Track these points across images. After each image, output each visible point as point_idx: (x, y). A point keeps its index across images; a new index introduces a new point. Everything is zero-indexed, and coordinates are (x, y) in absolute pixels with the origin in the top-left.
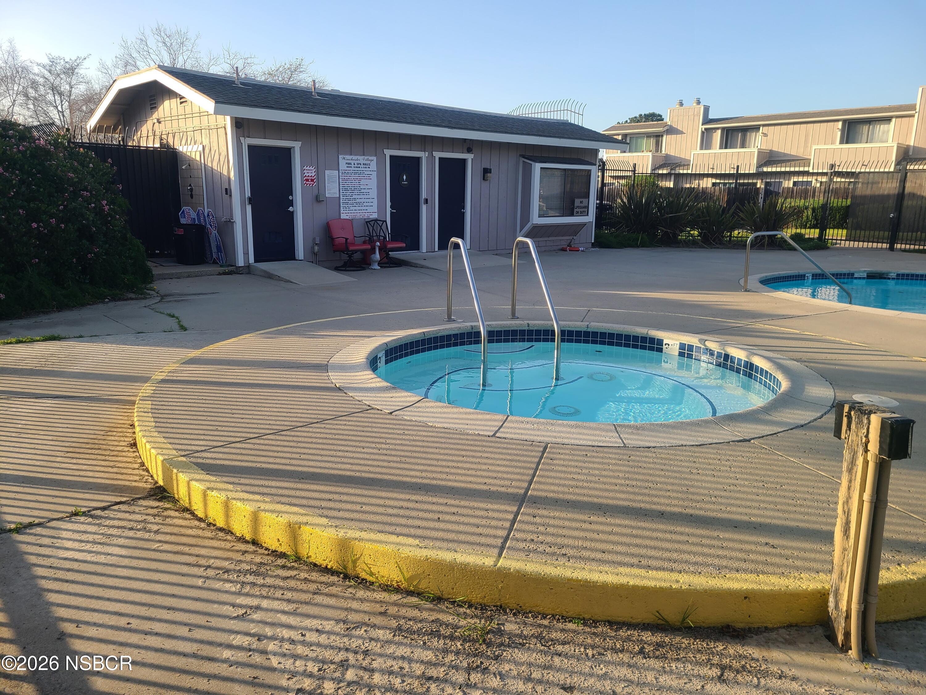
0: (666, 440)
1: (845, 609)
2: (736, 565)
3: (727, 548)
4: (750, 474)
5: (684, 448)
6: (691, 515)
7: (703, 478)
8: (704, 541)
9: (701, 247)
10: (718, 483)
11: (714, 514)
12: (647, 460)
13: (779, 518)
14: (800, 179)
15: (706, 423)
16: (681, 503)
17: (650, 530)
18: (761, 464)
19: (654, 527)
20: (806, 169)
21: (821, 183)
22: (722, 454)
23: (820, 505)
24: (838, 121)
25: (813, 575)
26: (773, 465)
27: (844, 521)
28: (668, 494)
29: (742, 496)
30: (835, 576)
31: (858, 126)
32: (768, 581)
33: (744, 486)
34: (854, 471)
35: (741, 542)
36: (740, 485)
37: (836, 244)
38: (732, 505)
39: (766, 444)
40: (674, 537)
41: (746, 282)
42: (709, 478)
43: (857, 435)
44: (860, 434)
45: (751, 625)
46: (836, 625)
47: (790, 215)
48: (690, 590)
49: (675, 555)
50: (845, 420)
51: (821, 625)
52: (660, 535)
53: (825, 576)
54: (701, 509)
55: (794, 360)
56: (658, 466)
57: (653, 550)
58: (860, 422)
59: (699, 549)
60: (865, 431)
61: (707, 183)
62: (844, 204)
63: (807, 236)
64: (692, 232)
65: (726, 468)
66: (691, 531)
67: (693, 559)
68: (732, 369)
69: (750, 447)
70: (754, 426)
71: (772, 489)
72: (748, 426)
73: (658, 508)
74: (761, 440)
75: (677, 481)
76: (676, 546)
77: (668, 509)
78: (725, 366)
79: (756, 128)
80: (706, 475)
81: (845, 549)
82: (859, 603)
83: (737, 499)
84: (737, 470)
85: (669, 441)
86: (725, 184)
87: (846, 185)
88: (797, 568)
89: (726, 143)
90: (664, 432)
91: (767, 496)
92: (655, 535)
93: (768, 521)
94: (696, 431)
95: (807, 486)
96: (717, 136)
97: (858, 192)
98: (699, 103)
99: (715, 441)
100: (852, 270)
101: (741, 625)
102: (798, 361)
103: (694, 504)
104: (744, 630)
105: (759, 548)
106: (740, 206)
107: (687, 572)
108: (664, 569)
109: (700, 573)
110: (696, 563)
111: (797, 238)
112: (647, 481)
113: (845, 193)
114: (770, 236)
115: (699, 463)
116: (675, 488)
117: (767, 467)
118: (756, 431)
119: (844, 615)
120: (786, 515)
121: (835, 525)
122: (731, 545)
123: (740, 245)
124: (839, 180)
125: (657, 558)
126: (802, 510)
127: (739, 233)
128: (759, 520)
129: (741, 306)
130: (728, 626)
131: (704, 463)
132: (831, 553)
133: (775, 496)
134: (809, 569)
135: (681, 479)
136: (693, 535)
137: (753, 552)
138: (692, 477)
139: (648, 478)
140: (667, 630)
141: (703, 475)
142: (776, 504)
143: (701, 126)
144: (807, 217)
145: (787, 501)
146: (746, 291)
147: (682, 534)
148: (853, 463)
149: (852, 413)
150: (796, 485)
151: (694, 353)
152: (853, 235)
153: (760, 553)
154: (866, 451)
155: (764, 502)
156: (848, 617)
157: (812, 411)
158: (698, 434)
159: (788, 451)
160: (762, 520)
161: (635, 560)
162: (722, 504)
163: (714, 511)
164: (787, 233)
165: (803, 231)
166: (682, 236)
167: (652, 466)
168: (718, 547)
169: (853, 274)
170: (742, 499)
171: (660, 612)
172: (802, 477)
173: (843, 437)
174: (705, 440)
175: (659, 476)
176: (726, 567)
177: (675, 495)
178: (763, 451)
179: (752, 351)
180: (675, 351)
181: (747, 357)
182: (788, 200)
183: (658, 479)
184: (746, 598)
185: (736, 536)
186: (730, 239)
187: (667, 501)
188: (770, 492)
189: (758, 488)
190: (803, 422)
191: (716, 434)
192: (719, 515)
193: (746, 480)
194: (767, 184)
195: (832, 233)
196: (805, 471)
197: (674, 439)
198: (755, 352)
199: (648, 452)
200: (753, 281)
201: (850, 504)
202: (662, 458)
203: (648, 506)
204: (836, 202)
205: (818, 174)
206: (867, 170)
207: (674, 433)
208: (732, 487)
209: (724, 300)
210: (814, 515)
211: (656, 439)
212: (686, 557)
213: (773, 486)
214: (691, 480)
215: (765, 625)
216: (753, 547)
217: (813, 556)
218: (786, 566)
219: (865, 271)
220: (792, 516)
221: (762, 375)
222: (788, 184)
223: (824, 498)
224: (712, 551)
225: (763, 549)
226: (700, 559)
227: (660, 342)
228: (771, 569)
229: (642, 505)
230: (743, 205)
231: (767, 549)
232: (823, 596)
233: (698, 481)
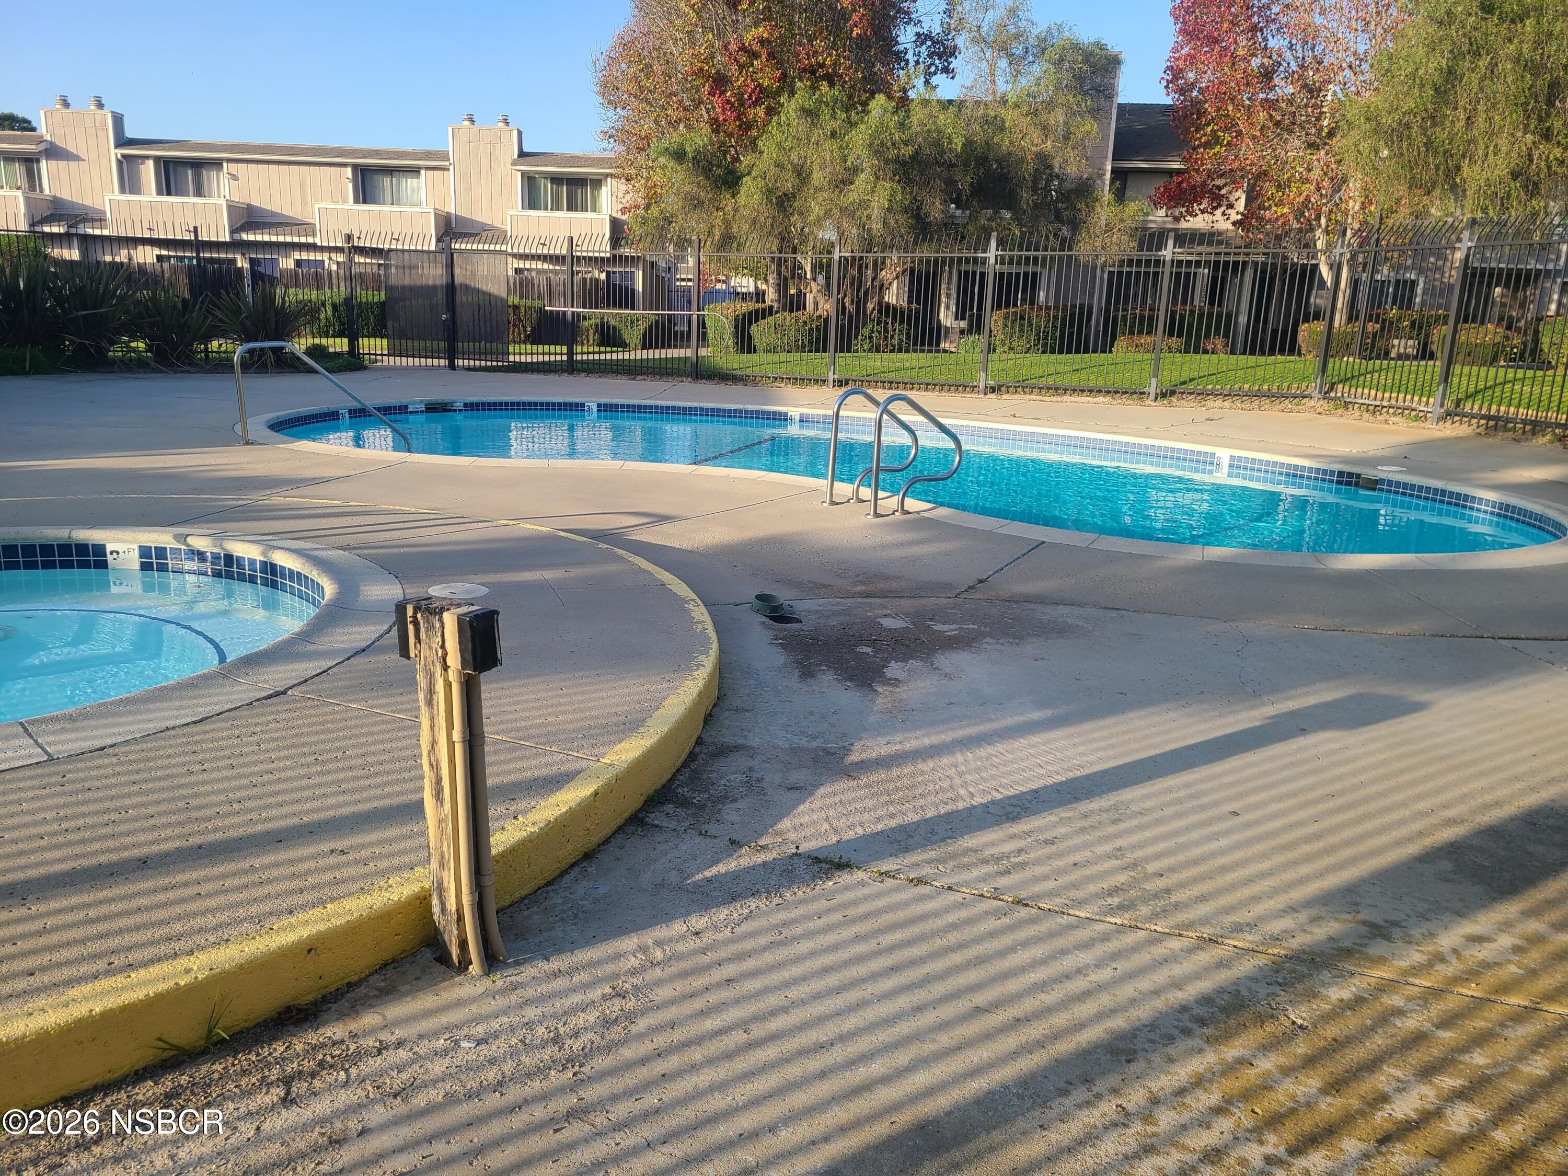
0: (136, 727)
1: (454, 908)
2: (286, 903)
3: (269, 881)
4: (293, 746)
5: (172, 732)
6: (200, 847)
7: (213, 775)
8: (228, 883)
9: (156, 371)
10: (241, 776)
11: (241, 832)
12: (102, 771)
13: (347, 804)
14: (304, 256)
15: (206, 680)
16: (178, 831)
17: (122, 898)
18: (309, 725)
19: (131, 891)
20: (310, 240)
21: (338, 263)
22: (243, 725)
23: (403, 764)
24: (344, 165)
25: (406, 875)
26: (327, 722)
27: (434, 780)
28: (152, 822)
29: (283, 786)
30: (434, 865)
31: (376, 176)
32: (341, 910)
33: (285, 768)
34: (435, 702)
35: (291, 862)
36: (279, 770)
37: (376, 361)
38: (269, 806)
39: (313, 692)
40: (172, 895)
41: (245, 428)
42: (224, 773)
43: (430, 648)
44: (434, 646)
45: (324, 991)
46: (446, 937)
47: (298, 314)
48: (214, 976)
49: (178, 927)
50: (411, 628)
51: (427, 946)
52: (143, 901)
53: (422, 870)
54: (216, 830)
55: (337, 548)
56: (124, 779)
57: (134, 933)
58: (430, 628)
59: (221, 900)
60: (439, 639)
61: (146, 256)
62: (376, 299)
63: (331, 350)
64: (133, 344)
65: (251, 749)
66: (203, 873)
67: (211, 920)
68: (241, 578)
69: (287, 702)
70: (290, 667)
71: (330, 761)
72: (280, 668)
73: (136, 853)
74: (303, 688)
75: (164, 795)
76: (178, 910)
77: (155, 849)
78: (230, 576)
79: (217, 164)
80: (218, 769)
81: (441, 821)
82: (471, 893)
83: (277, 793)
84: (271, 746)
85: (140, 726)
86: (181, 259)
87: (375, 269)
88: (383, 873)
89: (168, 186)
90: (130, 713)
91: (324, 774)
92: (134, 904)
93: (331, 813)
94: (189, 698)
95: (382, 742)
96: (148, 171)
97: (393, 281)
98: (100, 105)
99: (226, 707)
100: (404, 401)
101: (310, 998)
102: (344, 550)
103: (203, 826)
104: (315, 1003)
105: (322, 862)
106: (215, 300)
107: (203, 948)
108: (159, 960)
109: (228, 940)
110: (219, 926)
111: (316, 352)
112: (108, 811)
113: (376, 282)
114: (274, 350)
115: (203, 751)
116: (163, 807)
117: (319, 728)
118: (294, 674)
119: (455, 917)
120: (357, 796)
121: (422, 789)
122: (275, 873)
123: (223, 365)
124: (362, 260)
125: (143, 945)
126: (379, 780)
127: (220, 345)
128: (316, 817)
129: (243, 469)
130: (289, 1009)
131: (211, 750)
132: (424, 833)
133: (337, 771)
134: (399, 868)
135: (172, 788)
136: (207, 880)
137: (310, 872)
138: (193, 779)
139: (107, 804)
140: (183, 1062)
141: (213, 770)
142: (338, 782)
143: (113, 151)
144: (327, 319)
145: (355, 773)
146: (247, 443)
147: (185, 884)
148: (431, 691)
149: (419, 616)
150: (366, 744)
151: (169, 561)
152: (397, 347)
153: (324, 870)
154: (446, 668)
155: (320, 785)
156: (460, 919)
157: (375, 623)
158: (195, 701)
159: (347, 694)
160: (321, 816)
161: (101, 965)
162: (251, 810)
163: (240, 826)
164: (300, 345)
165: (324, 341)
166: (115, 352)
167: (113, 780)
168: (254, 885)
169: (406, 407)
170: (284, 792)
171: (164, 1037)
172: (373, 729)
173: (412, 655)
174: (209, 708)
175: (129, 795)
176: (271, 914)
177: (164, 820)
178: (309, 703)
179: (271, 543)
180: (133, 561)
181: (264, 554)
182: (292, 291)
183: (127, 802)
184: (309, 951)
185: (282, 856)
186: (207, 356)
187: (150, 836)
188: (329, 767)
189: (308, 765)
190: (364, 644)
191: (227, 694)
192: (250, 830)
193: (287, 758)
194: (253, 262)
195: (367, 345)
196: (375, 719)
197: (150, 721)
198: (275, 543)
199: (101, 757)
200: (257, 425)
201: (437, 752)
202: (130, 762)
203: (113, 857)
204: (365, 295)
205: (330, 249)
206: (400, 247)
207: (149, 711)
208: (265, 777)
209: (212, 462)
210: (398, 782)
211: (116, 730)
212: (199, 921)
213: (332, 755)
214: (191, 785)
215: (347, 981)
216: (311, 864)
217: (402, 845)
218: (365, 876)
219: (421, 402)
220: (365, 794)
221: (292, 580)
222: (287, 263)
223: (408, 753)
224: (245, 895)
225: (327, 862)
226: (224, 917)
227: (100, 550)
228: (343, 889)
229: (102, 859)
230: (219, 296)
231: (333, 860)
232: (422, 901)
233: (204, 783)
